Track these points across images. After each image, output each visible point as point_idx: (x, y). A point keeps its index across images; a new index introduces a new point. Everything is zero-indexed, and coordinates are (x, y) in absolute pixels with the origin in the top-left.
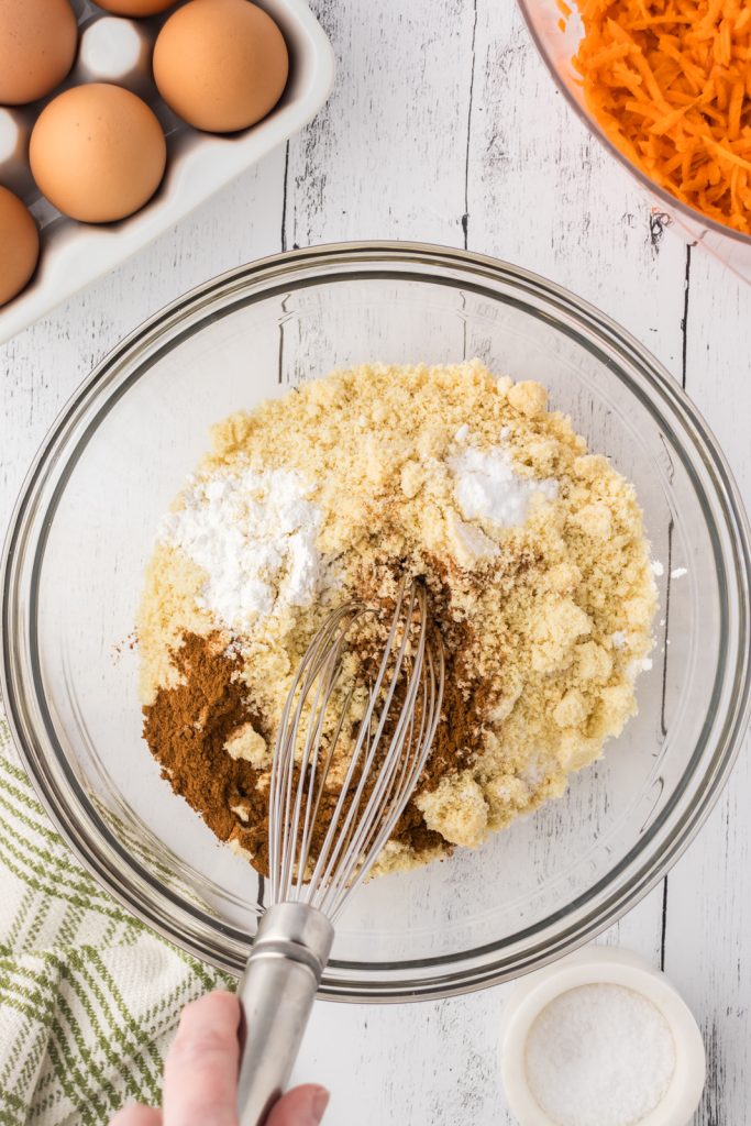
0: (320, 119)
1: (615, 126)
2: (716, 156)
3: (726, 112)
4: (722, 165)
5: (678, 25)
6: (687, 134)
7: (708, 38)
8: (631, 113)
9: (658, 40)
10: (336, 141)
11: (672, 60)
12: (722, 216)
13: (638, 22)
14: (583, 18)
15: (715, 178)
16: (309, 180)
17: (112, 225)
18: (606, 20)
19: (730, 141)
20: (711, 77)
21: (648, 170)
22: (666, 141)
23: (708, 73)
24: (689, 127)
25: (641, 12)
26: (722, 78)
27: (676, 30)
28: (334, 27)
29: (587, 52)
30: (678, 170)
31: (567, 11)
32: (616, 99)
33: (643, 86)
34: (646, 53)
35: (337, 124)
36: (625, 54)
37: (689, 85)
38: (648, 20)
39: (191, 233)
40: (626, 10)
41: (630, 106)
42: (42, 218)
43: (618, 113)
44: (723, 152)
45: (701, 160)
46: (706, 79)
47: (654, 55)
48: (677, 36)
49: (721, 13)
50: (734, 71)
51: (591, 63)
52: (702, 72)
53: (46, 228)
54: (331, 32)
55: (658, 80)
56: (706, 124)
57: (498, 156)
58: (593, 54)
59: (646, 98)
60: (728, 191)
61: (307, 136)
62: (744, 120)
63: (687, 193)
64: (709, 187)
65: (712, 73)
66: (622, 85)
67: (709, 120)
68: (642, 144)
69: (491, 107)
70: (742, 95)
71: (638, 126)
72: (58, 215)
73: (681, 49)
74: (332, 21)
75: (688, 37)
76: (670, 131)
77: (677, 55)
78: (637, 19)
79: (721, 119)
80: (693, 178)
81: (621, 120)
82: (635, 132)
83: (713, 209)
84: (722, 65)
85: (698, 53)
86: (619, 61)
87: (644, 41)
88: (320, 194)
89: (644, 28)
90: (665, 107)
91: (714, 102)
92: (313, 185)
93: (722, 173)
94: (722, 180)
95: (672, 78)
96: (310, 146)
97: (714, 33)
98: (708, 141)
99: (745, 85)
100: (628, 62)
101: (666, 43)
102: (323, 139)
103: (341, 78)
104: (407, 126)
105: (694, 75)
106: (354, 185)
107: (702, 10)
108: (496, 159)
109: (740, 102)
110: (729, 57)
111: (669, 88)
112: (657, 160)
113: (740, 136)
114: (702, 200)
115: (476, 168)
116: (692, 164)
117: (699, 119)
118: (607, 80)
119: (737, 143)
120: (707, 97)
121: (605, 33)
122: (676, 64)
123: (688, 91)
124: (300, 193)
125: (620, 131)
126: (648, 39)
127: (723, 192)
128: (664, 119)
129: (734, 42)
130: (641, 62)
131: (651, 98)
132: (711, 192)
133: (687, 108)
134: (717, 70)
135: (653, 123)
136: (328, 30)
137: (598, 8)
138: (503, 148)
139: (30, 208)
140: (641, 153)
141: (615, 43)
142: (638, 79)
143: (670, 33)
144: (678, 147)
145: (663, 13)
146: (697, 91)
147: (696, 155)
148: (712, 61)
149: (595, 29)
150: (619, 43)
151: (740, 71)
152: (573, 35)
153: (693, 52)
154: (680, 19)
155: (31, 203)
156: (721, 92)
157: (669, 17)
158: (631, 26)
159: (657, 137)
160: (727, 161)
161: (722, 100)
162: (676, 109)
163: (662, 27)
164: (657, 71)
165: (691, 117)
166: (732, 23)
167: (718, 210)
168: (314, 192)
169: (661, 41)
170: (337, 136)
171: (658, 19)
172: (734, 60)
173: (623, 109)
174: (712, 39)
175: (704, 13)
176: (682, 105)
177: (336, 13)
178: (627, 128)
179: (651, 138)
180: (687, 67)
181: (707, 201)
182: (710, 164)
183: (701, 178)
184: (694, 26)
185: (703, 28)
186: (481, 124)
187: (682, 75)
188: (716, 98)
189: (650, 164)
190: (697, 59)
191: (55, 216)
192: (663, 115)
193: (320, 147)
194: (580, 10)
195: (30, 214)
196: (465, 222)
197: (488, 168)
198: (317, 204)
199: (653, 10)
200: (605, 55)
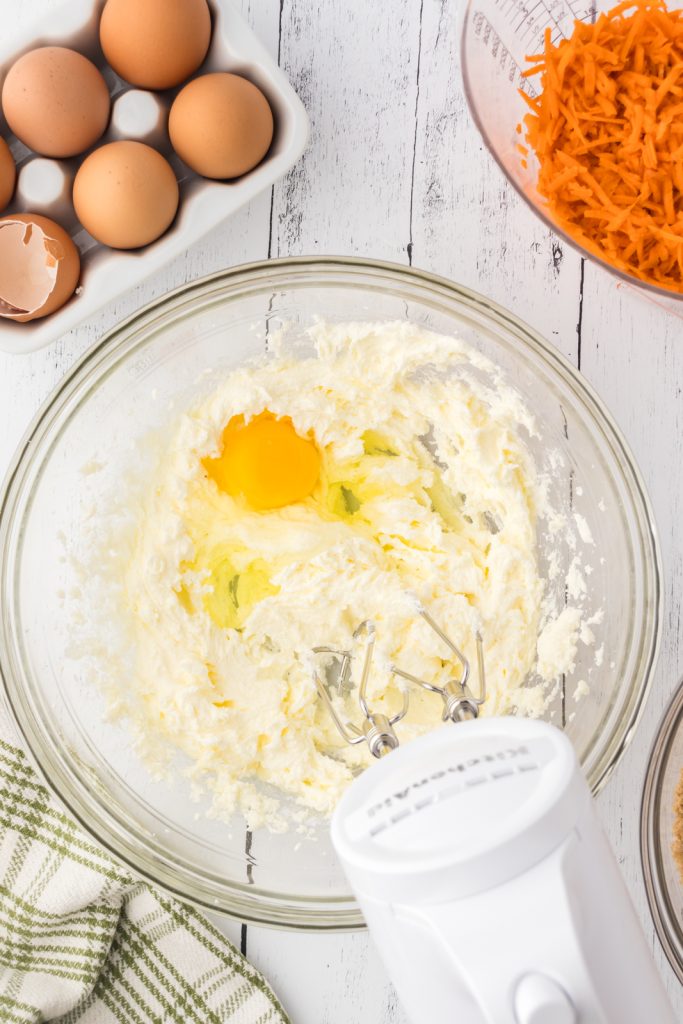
0: (298, 169)
1: (579, 232)
2: (662, 239)
3: (661, 203)
4: (668, 244)
5: (610, 144)
6: (636, 227)
7: (637, 149)
8: (589, 219)
9: (598, 158)
10: (310, 187)
11: (612, 172)
12: (675, 283)
13: (579, 149)
14: (537, 154)
15: (664, 255)
16: (289, 217)
17: (137, 250)
18: (555, 152)
19: (670, 225)
20: (645, 178)
21: (612, 259)
22: (621, 235)
23: (642, 177)
24: (637, 221)
25: (580, 140)
26: (653, 178)
27: (609, 148)
28: (309, 99)
29: (545, 180)
30: (635, 255)
31: (525, 151)
32: (575, 210)
33: (595, 197)
34: (590, 171)
35: (311, 174)
36: (575, 175)
37: (629, 188)
38: (586, 146)
39: (198, 258)
40: (568, 140)
41: (588, 214)
42: (83, 246)
43: (579, 220)
44: (666, 235)
45: (651, 243)
46: (641, 181)
47: (597, 170)
48: (611, 152)
49: (642, 129)
50: (662, 172)
51: (551, 187)
52: (637, 177)
53: (85, 254)
54: (307, 102)
55: (604, 189)
56: (649, 217)
57: (435, 198)
58: (550, 180)
59: (598, 205)
60: (676, 263)
61: (288, 183)
62: (677, 206)
63: (645, 271)
64: (660, 263)
65: (645, 175)
66: (577, 199)
67: (650, 212)
68: (603, 241)
69: (430, 160)
70: (671, 187)
71: (596, 227)
72: (95, 244)
73: (617, 162)
74: (307, 94)
75: (621, 152)
76: (622, 226)
77: (615, 168)
78: (578, 146)
79: (659, 210)
80: (647, 258)
81: (583, 226)
82: (594, 232)
83: (667, 279)
84: (653, 169)
85: (631, 163)
86: (572, 181)
87: (587, 162)
88: (298, 228)
89: (586, 152)
90: (614, 209)
91: (651, 198)
92: (292, 220)
93: (669, 251)
94: (670, 256)
95: (614, 186)
96: (290, 191)
97: (641, 146)
98: (654, 229)
99: (673, 181)
100: (579, 180)
101: (605, 159)
102: (300, 186)
103: (314, 138)
104: (365, 175)
105: (632, 180)
106: (324, 220)
107: (628, 129)
108: (434, 200)
109: (671, 193)
110: (656, 162)
111: (614, 194)
112: (617, 251)
113: (677, 220)
114: (657, 274)
115: (418, 208)
116: (644, 248)
117: (643, 213)
118: (567, 198)
119: (677, 226)
120: (645, 195)
121: (556, 161)
122: (616, 174)
123: (629, 193)
124: (283, 227)
125: (584, 234)
126: (591, 160)
127: (672, 264)
128: (616, 219)
129: (657, 149)
130: (589, 179)
131: (602, 205)
132: (664, 266)
133: (632, 207)
134: (648, 173)
135: (607, 223)
136: (305, 101)
137: (547, 144)
138: (439, 192)
139: (74, 238)
140: (603, 248)
141: (566, 168)
142: (590, 192)
143: (606, 151)
144: (632, 238)
145: (597, 137)
146: (636, 192)
147: (645, 241)
148: (643, 168)
149: (547, 160)
150: (569, 168)
151: (667, 171)
152: (532, 168)
153: (627, 163)
154: (613, 140)
155: (75, 234)
156: (655, 188)
157: (603, 140)
158: (575, 152)
159: (613, 233)
160: (670, 241)
161: (656, 196)
162: (624, 209)
163: (598, 148)
164: (603, 183)
165: (635, 212)
166: (654, 136)
167: (671, 279)
168: (293, 226)
169: (601, 159)
170: (312, 182)
171: (596, 143)
172: (660, 163)
173: (582, 217)
174: (640, 151)
175: (629, 132)
176: (628, 205)
177: (310, 88)
178: (589, 230)
179: (609, 235)
180: (625, 175)
181: (662, 273)
182: (658, 246)
183: (653, 258)
184: (623, 143)
185: (631, 143)
186: (422, 173)
187: (621, 181)
188: (652, 194)
189: (613, 255)
190: (630, 166)
191: (94, 244)
192: (614, 215)
193: (298, 191)
194: (534, 146)
195: (73, 242)
196: (409, 249)
197: (428, 208)
198: (295, 236)
199: (589, 136)
200: (560, 179)
